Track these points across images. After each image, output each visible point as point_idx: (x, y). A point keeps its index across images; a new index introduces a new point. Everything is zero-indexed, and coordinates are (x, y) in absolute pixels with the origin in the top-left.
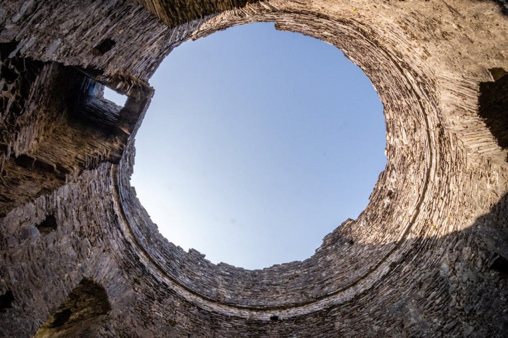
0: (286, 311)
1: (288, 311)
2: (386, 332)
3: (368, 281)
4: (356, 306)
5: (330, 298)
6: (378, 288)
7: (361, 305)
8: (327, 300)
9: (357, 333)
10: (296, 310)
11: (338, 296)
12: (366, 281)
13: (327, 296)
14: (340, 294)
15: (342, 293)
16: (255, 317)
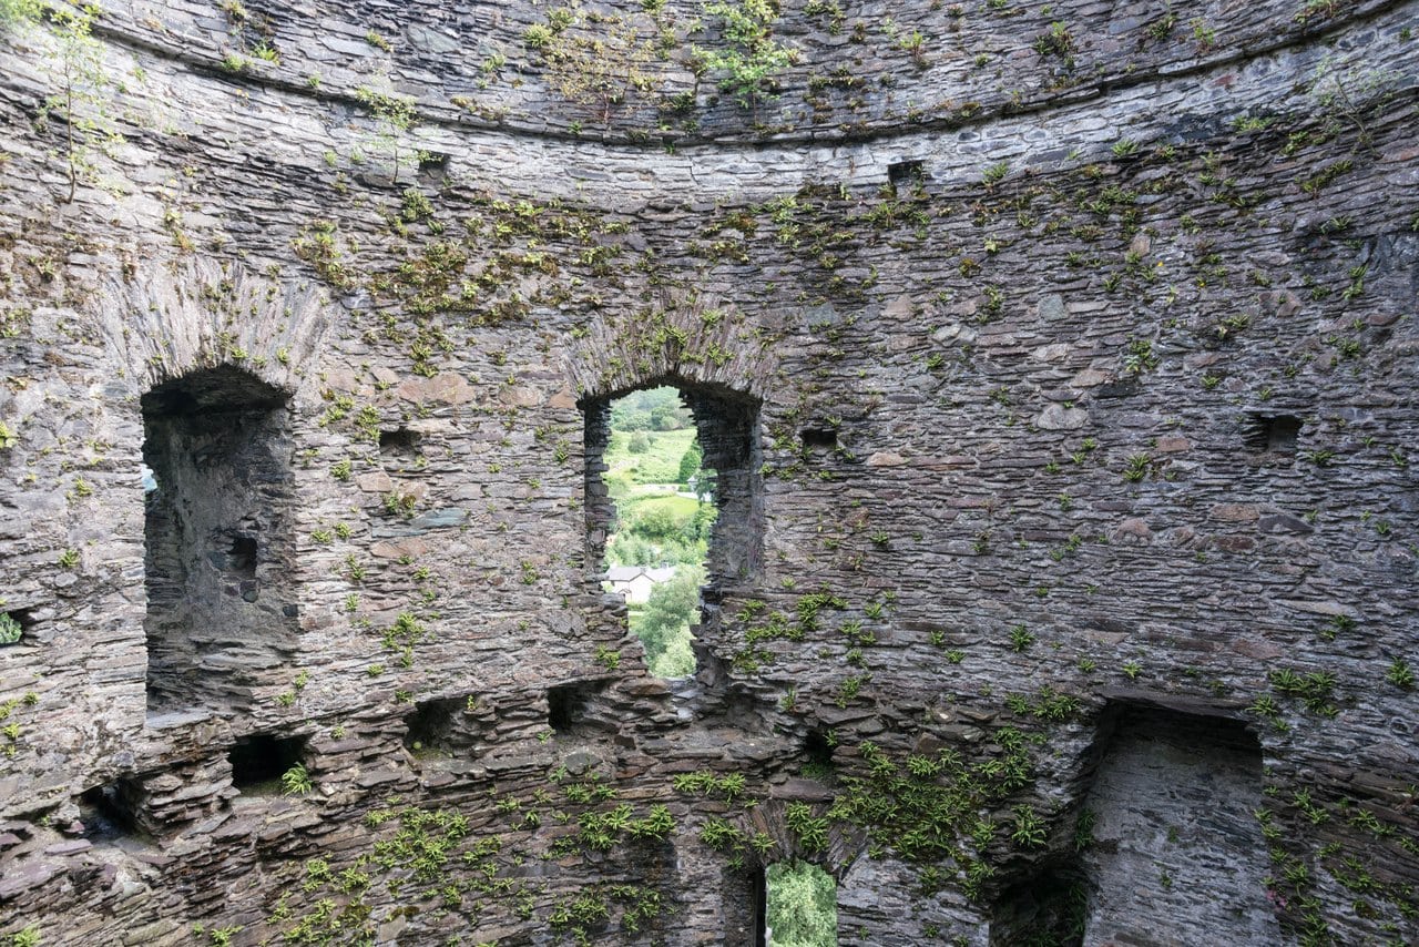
0: (958, 134)
1: (964, 137)
2: (1311, 329)
3: (1382, 38)
4: (1252, 181)
5: (1164, 87)
6: (1387, 129)
7: (1275, 184)
8: (1148, 97)
9: (1203, 297)
10: (1002, 132)
11: (1207, 85)
12: (1369, 38)
13: (1153, 77)
14: (1216, 76)
15: (1233, 71)
16: (826, 172)
